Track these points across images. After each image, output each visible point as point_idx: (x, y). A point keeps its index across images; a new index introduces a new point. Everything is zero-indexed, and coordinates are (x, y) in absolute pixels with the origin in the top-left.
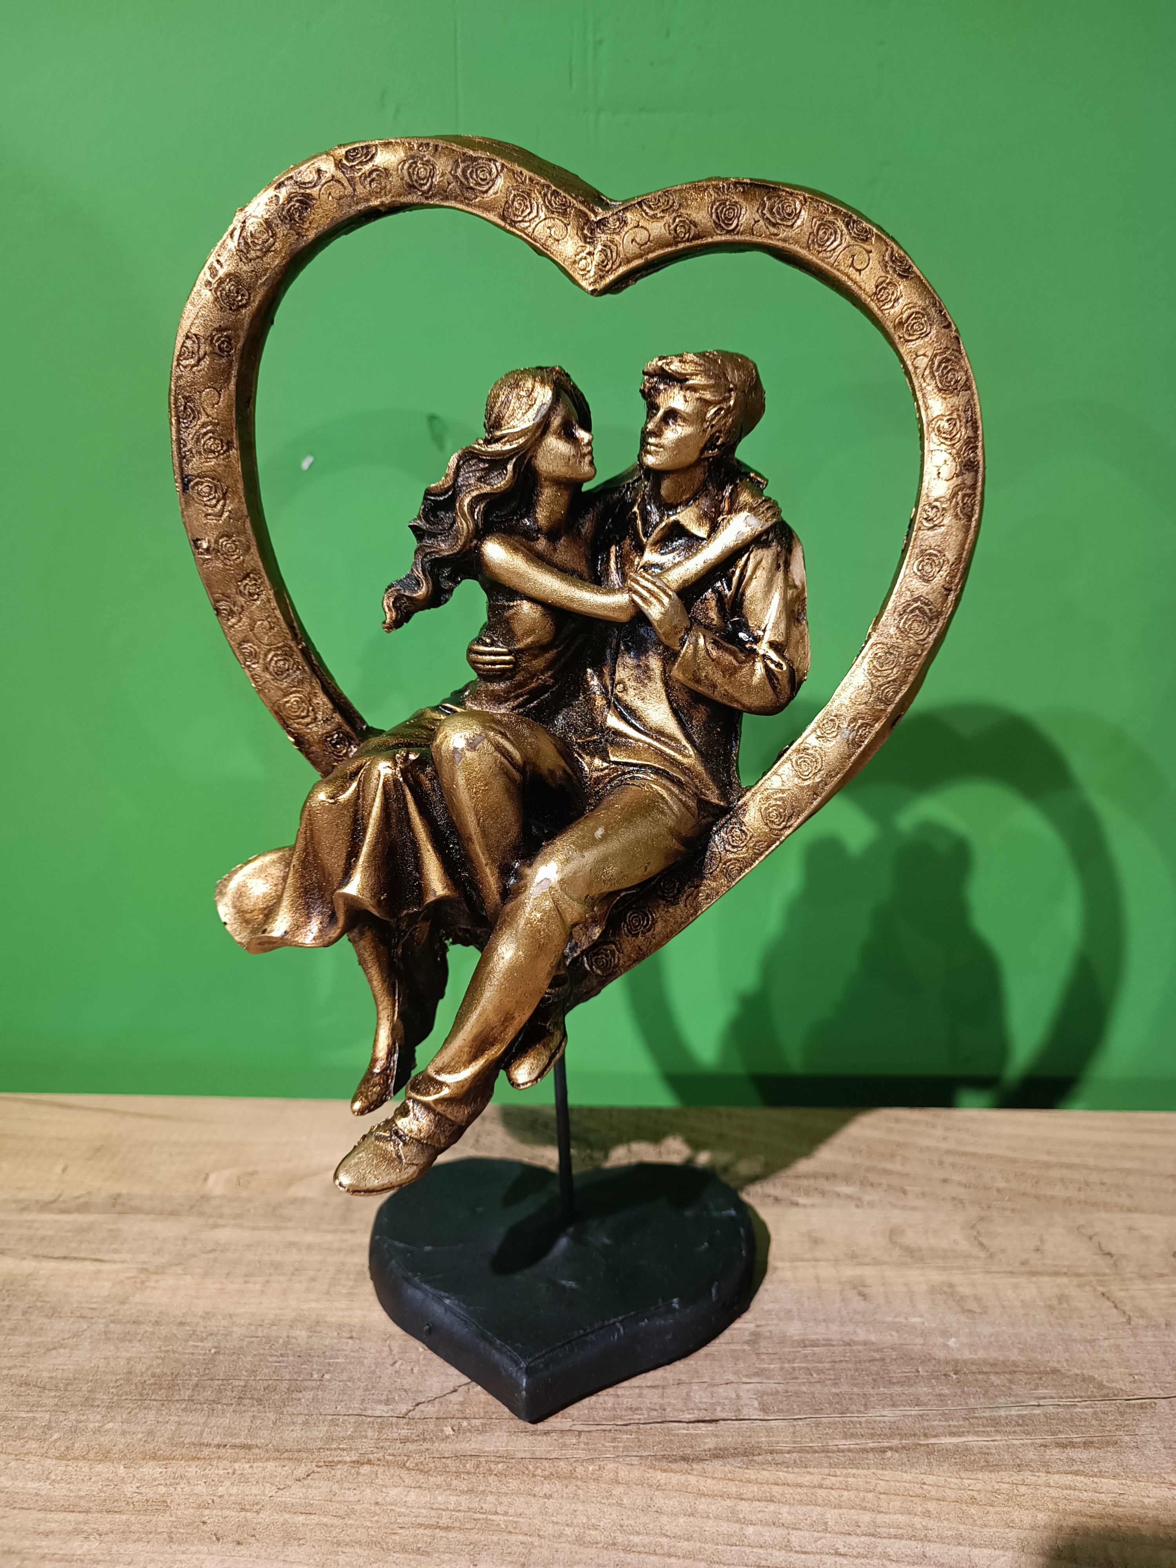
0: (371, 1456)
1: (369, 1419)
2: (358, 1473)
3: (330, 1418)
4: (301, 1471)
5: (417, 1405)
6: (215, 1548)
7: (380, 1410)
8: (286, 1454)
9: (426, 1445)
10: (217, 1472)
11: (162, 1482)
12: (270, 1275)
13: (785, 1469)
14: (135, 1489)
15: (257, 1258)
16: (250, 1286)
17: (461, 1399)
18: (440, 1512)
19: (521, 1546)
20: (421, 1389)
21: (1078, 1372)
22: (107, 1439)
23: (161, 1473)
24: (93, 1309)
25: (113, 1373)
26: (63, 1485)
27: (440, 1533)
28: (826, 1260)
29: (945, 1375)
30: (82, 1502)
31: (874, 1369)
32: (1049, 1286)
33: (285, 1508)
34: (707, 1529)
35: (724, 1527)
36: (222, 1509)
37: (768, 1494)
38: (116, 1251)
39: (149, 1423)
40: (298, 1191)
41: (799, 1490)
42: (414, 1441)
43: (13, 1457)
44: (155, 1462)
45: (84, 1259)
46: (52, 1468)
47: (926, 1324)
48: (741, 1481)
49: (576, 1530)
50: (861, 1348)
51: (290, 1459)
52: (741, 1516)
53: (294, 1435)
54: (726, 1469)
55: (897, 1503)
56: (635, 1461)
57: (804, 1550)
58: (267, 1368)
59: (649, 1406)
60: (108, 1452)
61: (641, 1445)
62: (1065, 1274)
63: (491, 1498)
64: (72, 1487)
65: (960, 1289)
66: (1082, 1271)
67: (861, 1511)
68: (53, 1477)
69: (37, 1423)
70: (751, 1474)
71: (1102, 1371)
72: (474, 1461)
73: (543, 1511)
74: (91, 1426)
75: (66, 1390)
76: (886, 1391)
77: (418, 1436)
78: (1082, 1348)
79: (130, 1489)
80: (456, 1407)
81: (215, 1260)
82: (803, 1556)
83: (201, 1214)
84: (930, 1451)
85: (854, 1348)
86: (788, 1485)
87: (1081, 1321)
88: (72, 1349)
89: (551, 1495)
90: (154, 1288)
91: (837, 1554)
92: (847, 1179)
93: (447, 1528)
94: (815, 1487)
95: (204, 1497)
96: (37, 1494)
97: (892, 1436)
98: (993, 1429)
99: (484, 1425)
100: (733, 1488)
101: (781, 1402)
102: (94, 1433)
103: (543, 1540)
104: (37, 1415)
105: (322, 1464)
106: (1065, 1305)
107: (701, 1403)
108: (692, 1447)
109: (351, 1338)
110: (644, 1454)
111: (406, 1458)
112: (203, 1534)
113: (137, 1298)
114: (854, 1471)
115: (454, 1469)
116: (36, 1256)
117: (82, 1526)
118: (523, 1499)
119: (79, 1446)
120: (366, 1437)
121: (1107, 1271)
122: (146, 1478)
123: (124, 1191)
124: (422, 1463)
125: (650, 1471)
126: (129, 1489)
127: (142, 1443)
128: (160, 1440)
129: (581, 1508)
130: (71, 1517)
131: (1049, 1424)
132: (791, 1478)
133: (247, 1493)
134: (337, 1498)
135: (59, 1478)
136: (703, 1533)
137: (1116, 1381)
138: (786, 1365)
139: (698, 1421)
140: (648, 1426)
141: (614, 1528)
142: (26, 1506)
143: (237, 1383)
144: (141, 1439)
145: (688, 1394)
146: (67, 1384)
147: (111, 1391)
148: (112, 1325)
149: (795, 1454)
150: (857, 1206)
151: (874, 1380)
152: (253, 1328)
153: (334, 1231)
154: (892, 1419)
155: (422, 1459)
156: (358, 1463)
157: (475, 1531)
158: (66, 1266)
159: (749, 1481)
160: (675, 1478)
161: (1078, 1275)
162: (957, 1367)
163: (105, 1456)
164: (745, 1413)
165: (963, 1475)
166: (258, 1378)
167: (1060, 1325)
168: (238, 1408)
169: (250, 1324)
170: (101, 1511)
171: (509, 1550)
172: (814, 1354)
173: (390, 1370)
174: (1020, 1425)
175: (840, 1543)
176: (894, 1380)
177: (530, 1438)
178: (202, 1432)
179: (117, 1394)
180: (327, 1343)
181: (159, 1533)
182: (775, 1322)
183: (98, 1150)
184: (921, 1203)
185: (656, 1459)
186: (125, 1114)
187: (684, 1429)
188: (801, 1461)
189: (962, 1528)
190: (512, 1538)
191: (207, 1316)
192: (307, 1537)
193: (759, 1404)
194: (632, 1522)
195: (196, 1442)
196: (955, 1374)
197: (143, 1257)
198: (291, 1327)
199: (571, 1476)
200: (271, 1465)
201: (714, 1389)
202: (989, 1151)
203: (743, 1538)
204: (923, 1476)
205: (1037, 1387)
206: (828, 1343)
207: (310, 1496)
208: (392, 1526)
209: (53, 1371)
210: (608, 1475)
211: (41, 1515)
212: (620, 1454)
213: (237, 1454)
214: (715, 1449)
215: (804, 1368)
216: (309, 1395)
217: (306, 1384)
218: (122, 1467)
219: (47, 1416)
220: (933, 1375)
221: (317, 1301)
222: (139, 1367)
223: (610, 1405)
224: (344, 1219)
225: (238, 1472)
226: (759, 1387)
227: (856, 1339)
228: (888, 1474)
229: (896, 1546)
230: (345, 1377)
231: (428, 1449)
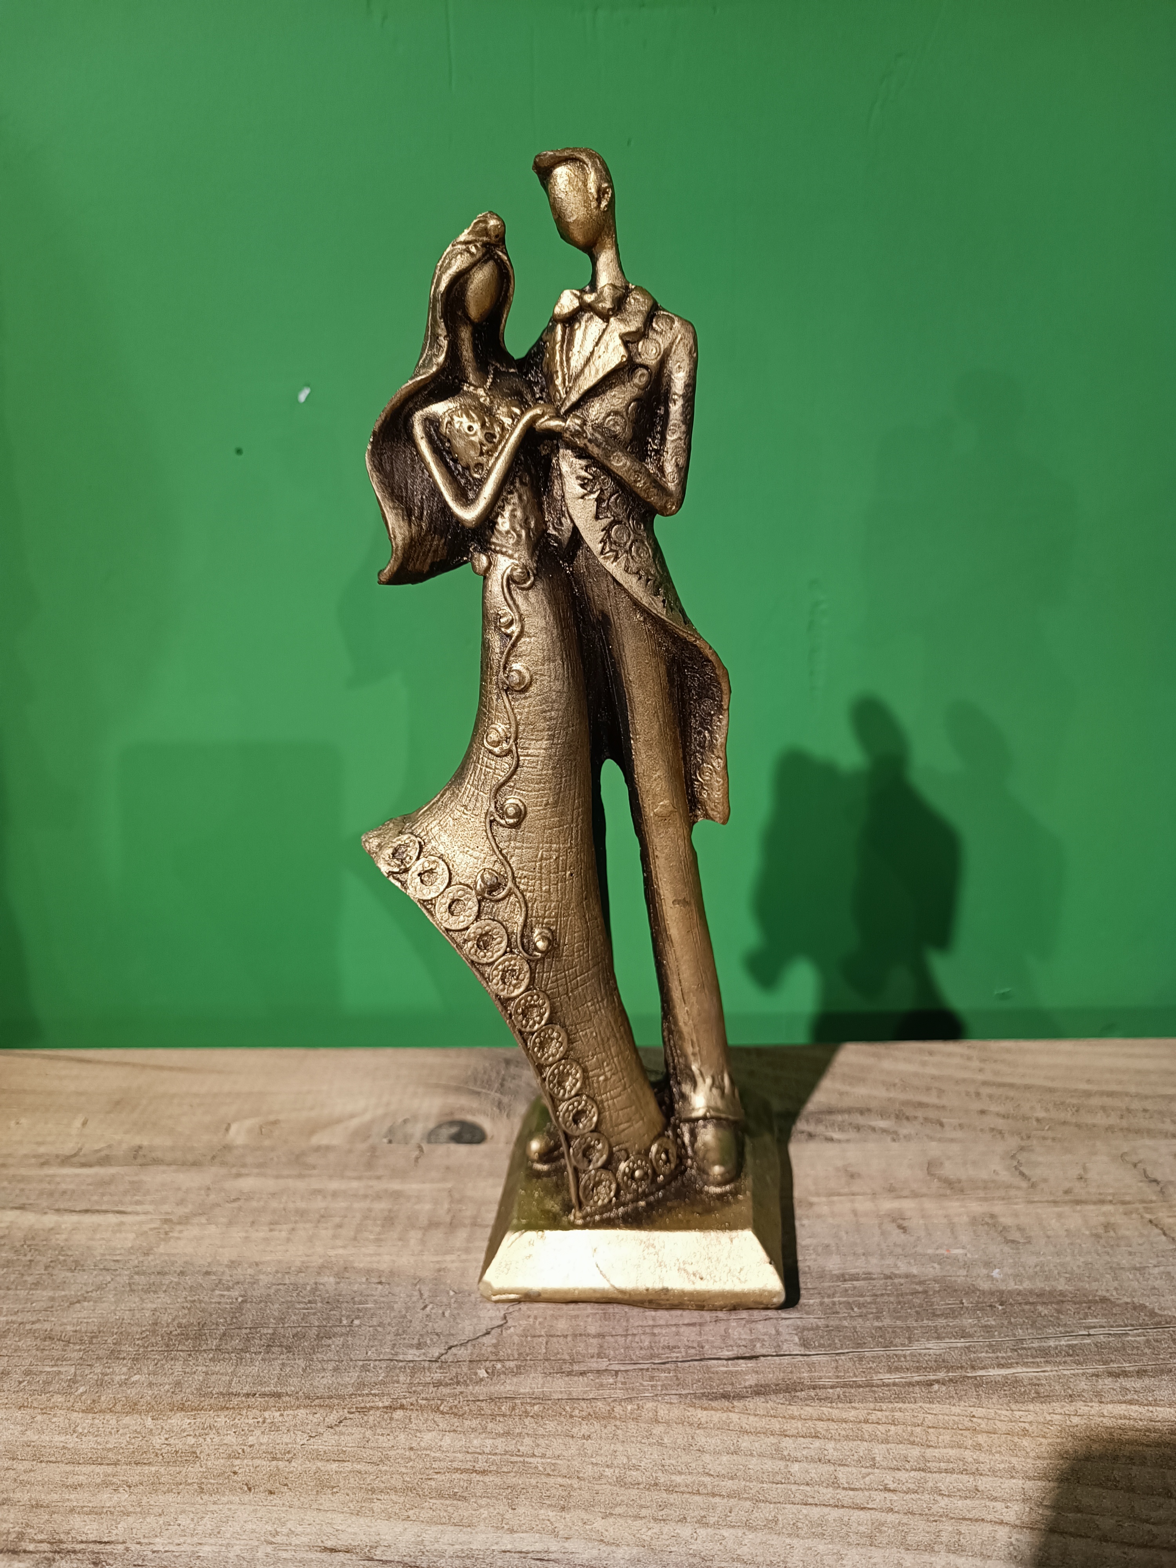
0: (404, 1401)
1: (401, 1364)
2: (391, 1419)
3: (361, 1363)
4: (333, 1418)
5: (450, 1348)
6: (246, 1498)
7: (412, 1354)
8: (317, 1402)
9: (459, 1389)
10: (247, 1421)
11: (191, 1433)
12: (296, 1222)
13: (829, 1405)
14: (163, 1441)
15: (282, 1206)
16: (276, 1233)
17: (494, 1341)
18: (476, 1455)
19: (560, 1489)
20: (453, 1332)
21: (1129, 1300)
22: (134, 1391)
23: (189, 1424)
24: (117, 1261)
25: (138, 1325)
26: (91, 1437)
27: (475, 1477)
28: (863, 1194)
29: (990, 1306)
30: (110, 1455)
31: (917, 1301)
32: (1095, 1214)
33: (317, 1456)
34: (751, 1467)
35: (769, 1465)
36: (253, 1458)
37: (812, 1430)
38: (138, 1203)
39: (176, 1374)
40: (321, 1139)
41: (844, 1425)
42: (447, 1385)
43: (40, 1411)
44: (183, 1413)
45: (106, 1212)
46: (78, 1421)
47: (969, 1255)
48: (785, 1417)
49: (617, 1470)
50: (902, 1281)
51: (320, 1406)
52: (785, 1453)
53: (325, 1381)
54: (768, 1406)
55: (946, 1437)
56: (675, 1399)
57: (852, 1486)
58: (295, 1315)
59: (687, 1343)
60: (136, 1404)
61: (680, 1384)
62: (1111, 1202)
63: (527, 1441)
64: (99, 1439)
65: (1002, 1220)
66: (1128, 1198)
67: (909, 1446)
68: (80, 1430)
69: (63, 1377)
70: (794, 1410)
71: (1154, 1299)
72: (510, 1404)
73: (582, 1453)
74: (117, 1378)
75: (91, 1343)
76: (930, 1323)
77: (451, 1379)
78: (1131, 1277)
79: (159, 1441)
80: (489, 1349)
81: (240, 1209)
82: (851, 1493)
83: (223, 1164)
84: (979, 1383)
85: (896, 1281)
86: (833, 1420)
87: (1130, 1249)
88: (95, 1302)
89: (589, 1436)
90: (179, 1238)
91: (887, 1489)
92: (883, 1114)
93: (484, 1472)
94: (860, 1422)
95: (235, 1447)
96: (64, 1448)
97: (937, 1369)
98: (1042, 1360)
99: (519, 1367)
100: (776, 1425)
101: (822, 1337)
102: (120, 1386)
103: (582, 1482)
104: (62, 1369)
105: (354, 1410)
106: (1112, 1233)
107: (740, 1339)
108: (732, 1384)
109: (380, 1283)
110: (683, 1392)
111: (439, 1402)
112: (235, 1484)
113: (162, 1249)
114: (900, 1405)
115: (490, 1412)
116: (58, 1210)
117: (110, 1478)
118: (560, 1441)
119: (105, 1398)
120: (398, 1382)
121: (1154, 1198)
122: (175, 1429)
123: (145, 1143)
124: (456, 1406)
125: (690, 1409)
126: (157, 1441)
127: (169, 1394)
128: (188, 1390)
129: (621, 1448)
130: (99, 1469)
131: (1100, 1354)
132: (835, 1413)
133: (278, 1441)
134: (371, 1444)
135: (86, 1431)
136: (748, 1471)
137: (1169, 1309)
138: (826, 1300)
139: (738, 1358)
140: (687, 1364)
141: (655, 1468)
142: (53, 1459)
143: (265, 1331)
144: (168, 1391)
145: (726, 1331)
146: (92, 1338)
147: (137, 1342)
148: (136, 1277)
149: (838, 1389)
150: (894, 1140)
151: (917, 1312)
152: (279, 1275)
153: (359, 1178)
154: (938, 1352)
155: (456, 1402)
156: (391, 1408)
157: (512, 1474)
158: (88, 1219)
159: (793, 1417)
160: (717, 1417)
161: (1123, 1203)
162: (1002, 1297)
163: (133, 1408)
164: (786, 1348)
165: (1013, 1407)
166: (286, 1325)
167: (1108, 1254)
168: (267, 1356)
169: (277, 1272)
170: (130, 1463)
171: (548, 1493)
172: (855, 1288)
173: (421, 1314)
174: (1071, 1356)
175: (889, 1479)
176: (938, 1313)
177: (566, 1379)
178: (230, 1382)
179: (144, 1346)
180: (355, 1288)
181: (189, 1484)
182: (813, 1256)
183: (118, 1103)
184: (959, 1134)
185: (695, 1398)
186: (144, 1067)
187: (723, 1366)
188: (845, 1396)
189: (1014, 1460)
190: (551, 1481)
191: (233, 1264)
192: (341, 1485)
193: (800, 1339)
194: (673, 1462)
195: (224, 1392)
196: (1001, 1305)
197: (166, 1208)
198: (319, 1273)
199: (610, 1416)
200: (302, 1413)
201: (753, 1325)
202: (1028, 1081)
203: (789, 1476)
204: (972, 1409)
205: (1086, 1316)
206: (868, 1277)
207: (343, 1444)
208: (427, 1471)
209: (78, 1325)
210: (647, 1414)
211: (69, 1468)
212: (659, 1393)
213: (267, 1402)
214: (756, 1385)
215: (844, 1302)
216: (339, 1341)
217: (336, 1330)
218: (150, 1419)
219: (73, 1370)
220: (978, 1307)
221: (344, 1247)
222: (165, 1318)
223: (647, 1343)
224: (369, 1165)
225: (268, 1421)
226: (799, 1322)
227: (897, 1272)
228: (936, 1407)
229: (947, 1480)
230: (375, 1322)
231: (461, 1393)
